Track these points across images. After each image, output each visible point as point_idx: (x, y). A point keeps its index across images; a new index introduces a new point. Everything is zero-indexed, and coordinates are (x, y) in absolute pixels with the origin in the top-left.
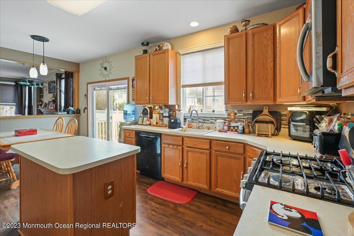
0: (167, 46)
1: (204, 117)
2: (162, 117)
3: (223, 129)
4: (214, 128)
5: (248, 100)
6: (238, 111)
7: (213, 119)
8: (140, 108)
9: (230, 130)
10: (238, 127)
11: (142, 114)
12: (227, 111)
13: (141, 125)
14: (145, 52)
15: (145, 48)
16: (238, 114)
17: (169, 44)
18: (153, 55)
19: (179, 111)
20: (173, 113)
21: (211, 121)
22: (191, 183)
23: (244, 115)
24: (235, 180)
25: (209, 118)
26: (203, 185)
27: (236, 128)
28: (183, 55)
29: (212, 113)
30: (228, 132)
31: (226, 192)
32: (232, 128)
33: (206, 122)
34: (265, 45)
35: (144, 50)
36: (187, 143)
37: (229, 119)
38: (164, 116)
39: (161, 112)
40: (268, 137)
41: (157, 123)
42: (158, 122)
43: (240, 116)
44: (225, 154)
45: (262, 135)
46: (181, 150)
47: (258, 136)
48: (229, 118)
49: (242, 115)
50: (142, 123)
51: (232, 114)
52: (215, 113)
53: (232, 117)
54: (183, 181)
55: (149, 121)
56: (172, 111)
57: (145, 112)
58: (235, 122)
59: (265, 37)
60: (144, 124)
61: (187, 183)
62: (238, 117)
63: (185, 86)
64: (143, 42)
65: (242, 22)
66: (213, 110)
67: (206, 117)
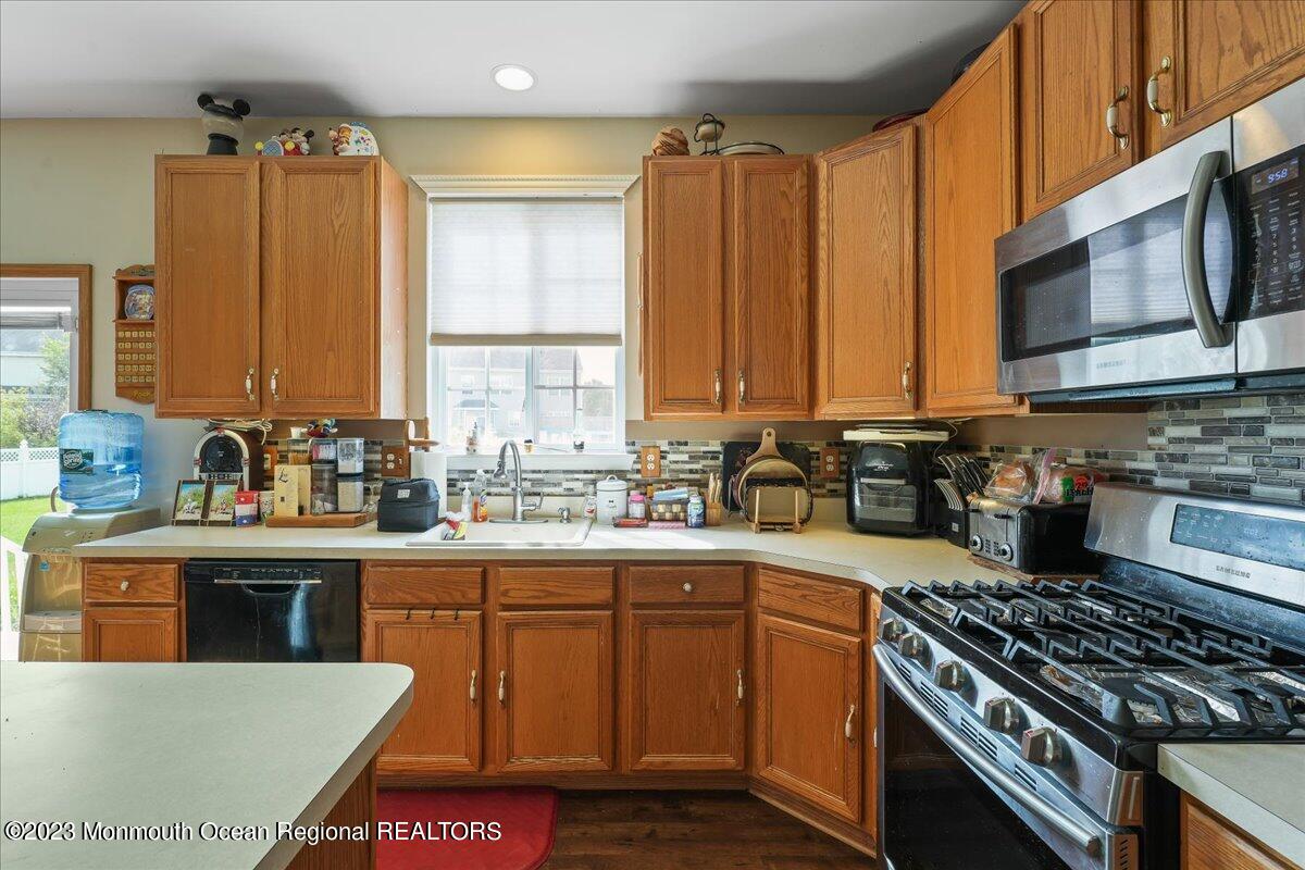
0: (363, 145)
1: (539, 472)
2: (328, 480)
3: (627, 516)
4: (586, 514)
5: (729, 406)
6: (671, 444)
7: (577, 476)
8: (184, 437)
9: (655, 515)
10: (684, 503)
11: (197, 470)
12: (633, 444)
13: (193, 523)
14: (223, 145)
15: (224, 125)
16: (671, 457)
17: (370, 136)
18: (288, 172)
19: (427, 450)
20: (384, 457)
21: (566, 485)
22: (527, 763)
23: (694, 458)
24: (713, 706)
25: (562, 476)
26: (585, 760)
27: (676, 508)
28: (434, 200)
29: (574, 452)
30: (651, 524)
31: (681, 760)
32: (661, 508)
33: (546, 490)
34: (784, 220)
35: (213, 137)
36: (505, 593)
37: (639, 476)
38: (340, 471)
39: (327, 452)
40: (791, 530)
41: (301, 510)
42: (307, 504)
43: (677, 462)
44: (678, 612)
45: (772, 527)
46: (476, 626)
47: (762, 530)
48: (638, 471)
49: (685, 457)
50: (205, 514)
51: (651, 457)
52: (585, 452)
53: (651, 466)
54: (483, 764)
55: (247, 502)
56: (379, 448)
57: (219, 458)
58: (664, 486)
59: (784, 194)
60: (213, 517)
61: (509, 768)
62: (673, 466)
63: (442, 339)
64: (209, 90)
65: (705, 122)
66: (578, 443)
67: (547, 472)
